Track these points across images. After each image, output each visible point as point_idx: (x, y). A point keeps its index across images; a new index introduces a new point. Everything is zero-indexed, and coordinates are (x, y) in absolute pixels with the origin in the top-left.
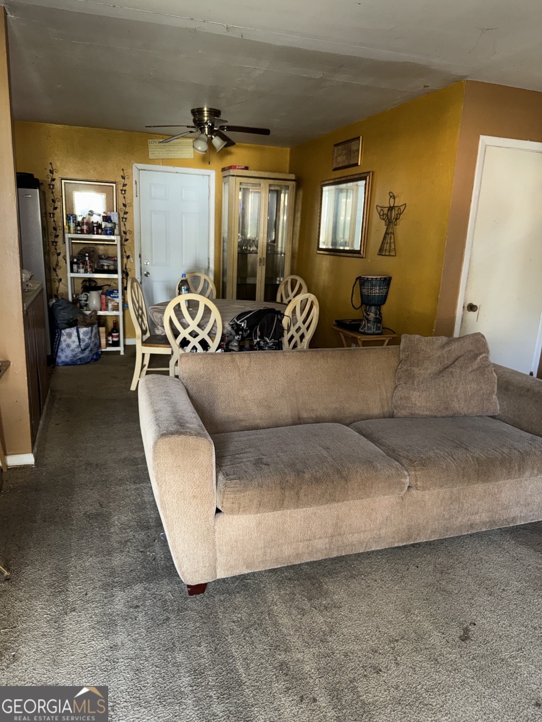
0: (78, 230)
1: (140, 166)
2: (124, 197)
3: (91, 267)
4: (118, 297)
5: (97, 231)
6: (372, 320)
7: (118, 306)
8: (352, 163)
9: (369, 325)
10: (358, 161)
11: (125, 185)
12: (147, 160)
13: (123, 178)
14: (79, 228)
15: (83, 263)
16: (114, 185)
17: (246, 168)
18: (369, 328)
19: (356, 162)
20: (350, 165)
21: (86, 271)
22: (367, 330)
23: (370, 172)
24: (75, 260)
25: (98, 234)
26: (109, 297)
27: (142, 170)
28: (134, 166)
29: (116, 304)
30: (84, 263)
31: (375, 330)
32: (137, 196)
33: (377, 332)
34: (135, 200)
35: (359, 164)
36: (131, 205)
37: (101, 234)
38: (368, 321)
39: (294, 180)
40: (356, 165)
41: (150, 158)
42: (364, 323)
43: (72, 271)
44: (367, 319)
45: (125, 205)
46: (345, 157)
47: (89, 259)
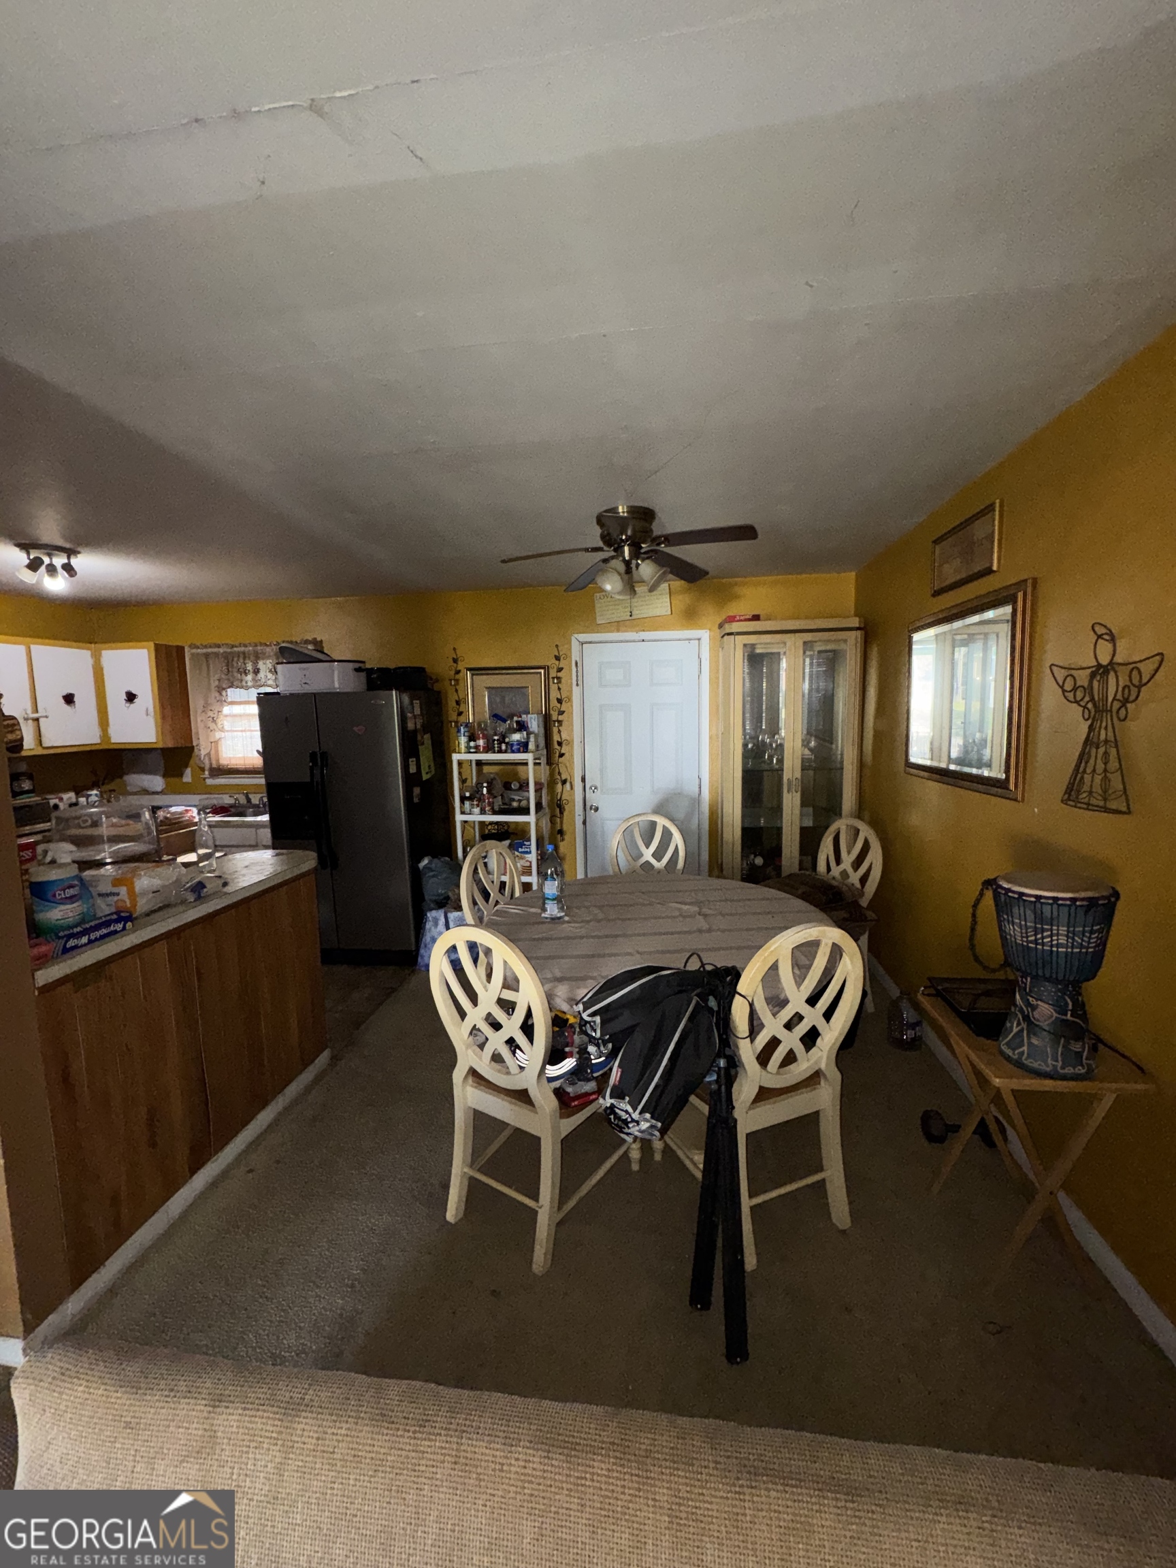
0: (471, 748)
1: (583, 637)
2: (559, 689)
3: (490, 804)
4: (530, 852)
5: (500, 747)
6: (1045, 1025)
7: (531, 866)
8: (978, 568)
9: (1035, 1041)
10: (992, 560)
11: (560, 670)
12: (594, 627)
13: (557, 658)
14: (472, 744)
15: (479, 800)
16: (542, 671)
17: (756, 618)
18: (1034, 1052)
19: (988, 565)
20: (973, 575)
21: (483, 812)
22: (1029, 1056)
23: (1025, 581)
24: (468, 794)
25: (500, 751)
26: (516, 853)
27: (586, 643)
28: (573, 638)
29: (528, 864)
30: (481, 800)
31: (1060, 1064)
32: (577, 685)
33: (1069, 1070)
34: (576, 691)
35: (995, 568)
36: (570, 699)
37: (506, 752)
38: (1032, 1026)
39: (858, 629)
40: (989, 571)
41: (599, 622)
42: (1015, 1030)
43: (463, 813)
44: (1026, 1018)
45: (560, 701)
46: (959, 560)
47: (488, 791)
